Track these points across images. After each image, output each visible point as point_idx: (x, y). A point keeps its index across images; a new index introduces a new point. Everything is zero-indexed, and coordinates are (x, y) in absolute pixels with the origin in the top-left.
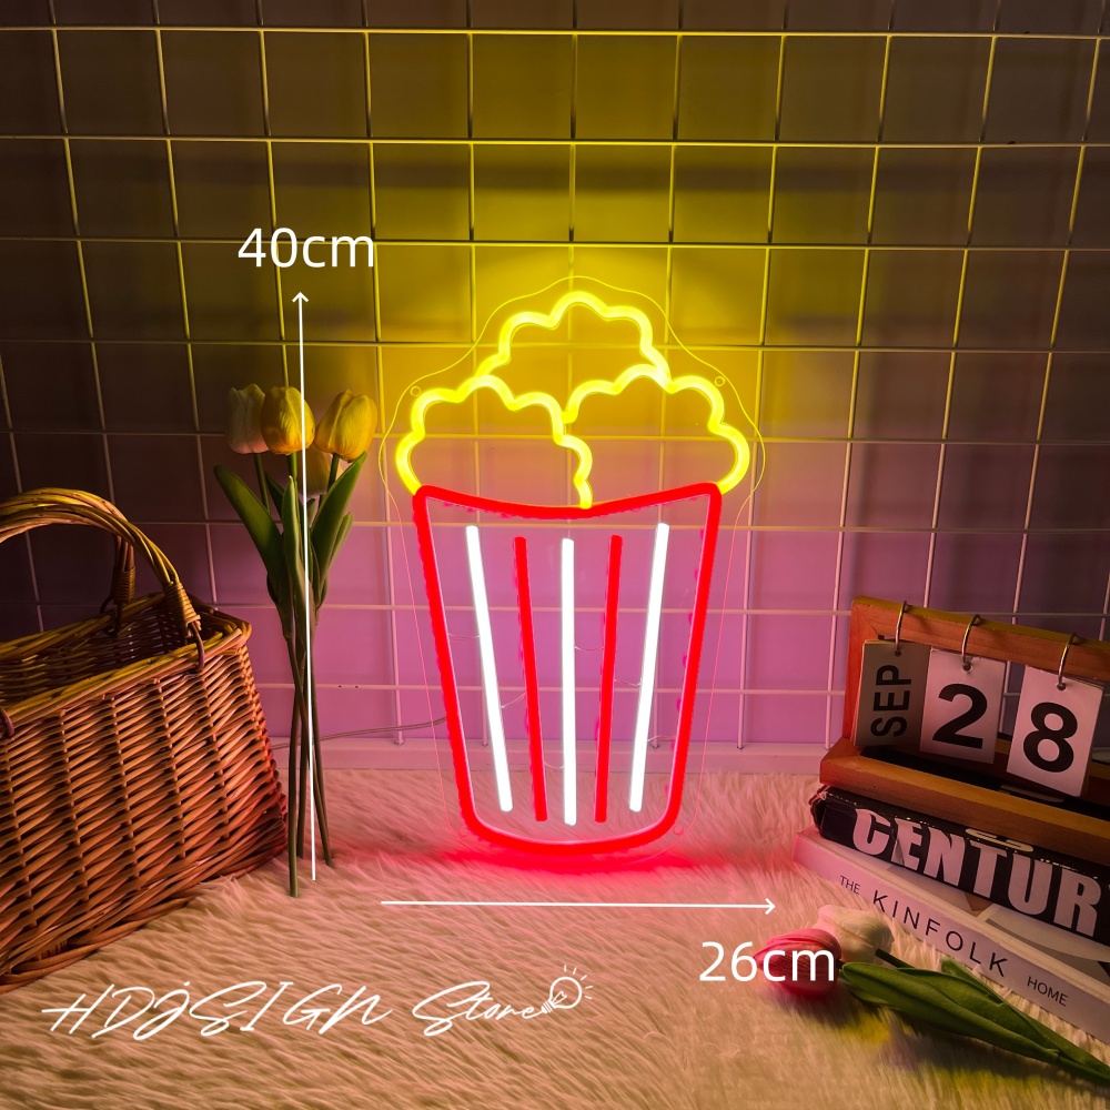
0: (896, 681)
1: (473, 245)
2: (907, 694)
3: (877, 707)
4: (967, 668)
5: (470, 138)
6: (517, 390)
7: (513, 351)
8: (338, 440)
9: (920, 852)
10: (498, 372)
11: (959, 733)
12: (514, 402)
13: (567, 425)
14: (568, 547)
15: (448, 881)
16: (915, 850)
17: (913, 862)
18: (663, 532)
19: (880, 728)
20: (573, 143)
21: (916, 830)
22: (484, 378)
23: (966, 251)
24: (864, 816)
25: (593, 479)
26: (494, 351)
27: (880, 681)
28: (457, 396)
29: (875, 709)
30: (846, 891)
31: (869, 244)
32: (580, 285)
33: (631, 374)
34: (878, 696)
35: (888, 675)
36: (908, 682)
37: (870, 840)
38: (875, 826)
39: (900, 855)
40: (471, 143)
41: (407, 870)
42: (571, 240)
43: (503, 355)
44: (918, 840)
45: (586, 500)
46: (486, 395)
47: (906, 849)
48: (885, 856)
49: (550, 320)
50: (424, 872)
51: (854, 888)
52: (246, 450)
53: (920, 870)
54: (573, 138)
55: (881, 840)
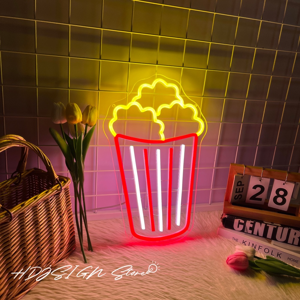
0: (241, 185)
1: (130, 63)
2: (243, 188)
3: (236, 192)
4: (260, 180)
5: (131, 31)
6: (144, 106)
7: (142, 95)
8: (90, 120)
9: (252, 229)
10: (138, 101)
11: (256, 197)
12: (142, 110)
13: (157, 117)
14: (158, 152)
15: (131, 252)
16: (251, 228)
17: (250, 232)
18: (183, 147)
19: (236, 197)
20: (160, 36)
21: (251, 223)
22: (134, 102)
23: (251, 75)
24: (236, 221)
25: (165, 132)
26: (136, 95)
27: (238, 185)
28: (126, 107)
29: (236, 193)
30: (235, 241)
31: (230, 71)
32: (159, 77)
33: (174, 103)
34: (237, 189)
35: (239, 184)
36: (244, 185)
37: (238, 227)
38: (240, 223)
39: (247, 230)
40: (132, 33)
41: (117, 250)
42: (157, 64)
43: (139, 96)
44: (251, 226)
45: (163, 138)
46: (134, 108)
47: (248, 228)
48: (243, 231)
49: (152, 86)
50: (122, 250)
51: (237, 240)
52: (59, 123)
53: (252, 233)
54: (160, 35)
55: (241, 227)
